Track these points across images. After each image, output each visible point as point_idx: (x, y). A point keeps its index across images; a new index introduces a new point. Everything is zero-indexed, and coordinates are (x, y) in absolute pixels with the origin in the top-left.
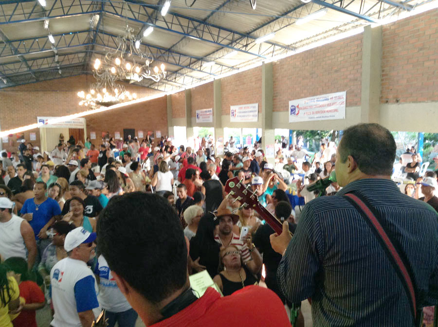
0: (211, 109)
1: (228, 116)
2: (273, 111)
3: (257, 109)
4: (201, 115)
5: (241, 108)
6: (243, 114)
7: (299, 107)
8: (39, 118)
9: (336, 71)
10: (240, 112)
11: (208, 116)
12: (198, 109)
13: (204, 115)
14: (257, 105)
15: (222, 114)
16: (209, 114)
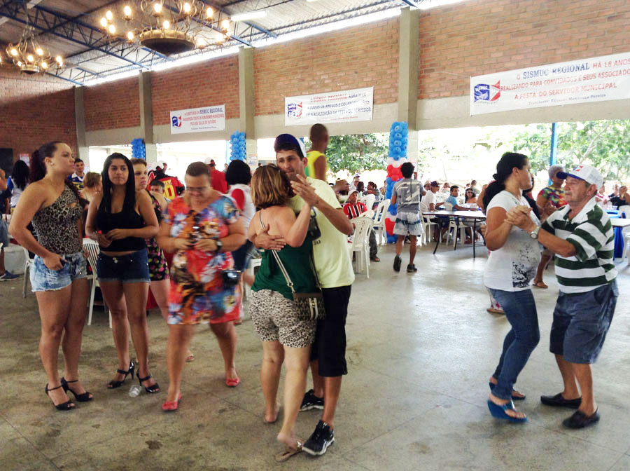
0: (223, 107)
1: (276, 115)
2: (420, 98)
4: (184, 120)
5: (320, 99)
6: (325, 110)
7: (501, 85)
9: (610, 18)
10: (314, 108)
11: (213, 119)
12: (175, 110)
13: (196, 118)
14: (369, 92)
15: (257, 115)
16: (216, 116)
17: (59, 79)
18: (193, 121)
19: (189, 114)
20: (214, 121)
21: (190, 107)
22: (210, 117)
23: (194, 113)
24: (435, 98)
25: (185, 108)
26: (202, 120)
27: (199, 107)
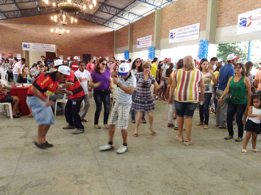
0: (151, 36)
1: (166, 38)
2: (217, 27)
3: (198, 28)
4: (141, 42)
5: (181, 30)
6: (182, 35)
7: (252, 18)
8: (23, 43)
10: (179, 34)
11: (148, 41)
12: (139, 38)
15: (161, 39)
16: (149, 40)
17: (109, 28)
18: (143, 42)
19: (142, 40)
20: (148, 42)
21: (143, 37)
22: (147, 41)
23: (143, 39)
24: (223, 27)
25: (141, 37)
26: (145, 42)
27: (145, 36)
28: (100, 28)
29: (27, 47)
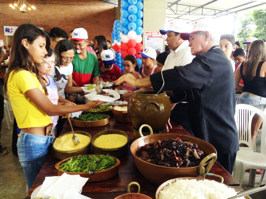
8: (5, 27)
17: (108, 3)
28: (98, 4)
29: (9, 32)
